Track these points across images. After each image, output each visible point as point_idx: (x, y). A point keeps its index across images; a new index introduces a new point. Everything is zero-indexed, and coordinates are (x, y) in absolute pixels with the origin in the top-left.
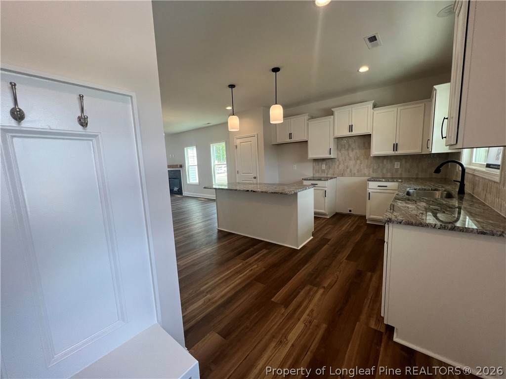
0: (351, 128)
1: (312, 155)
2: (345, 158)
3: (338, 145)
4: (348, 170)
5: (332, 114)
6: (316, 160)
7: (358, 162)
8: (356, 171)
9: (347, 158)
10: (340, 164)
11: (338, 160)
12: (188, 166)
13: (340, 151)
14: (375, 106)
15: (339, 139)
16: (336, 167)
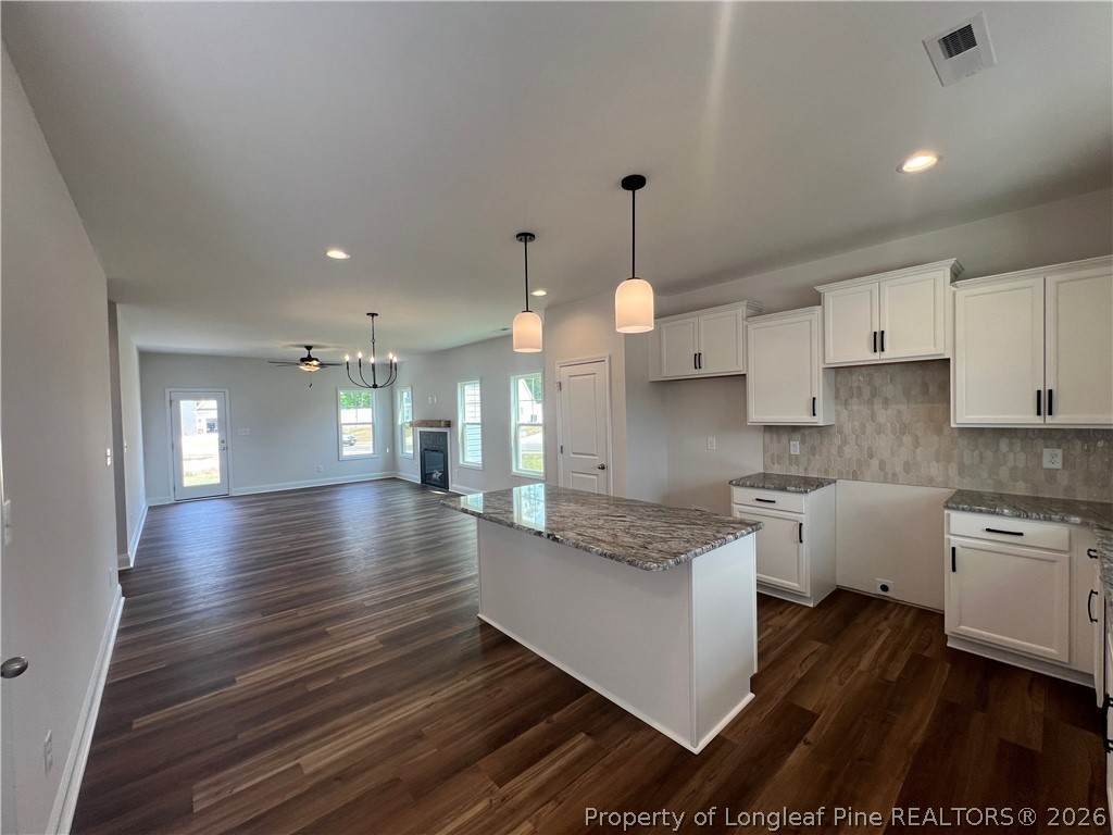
0: (878, 341)
1: (759, 413)
2: (863, 426)
3: (837, 390)
4: (875, 463)
5: (817, 300)
6: (770, 429)
7: (907, 439)
8: (899, 469)
9: (869, 428)
10: (845, 442)
11: (840, 432)
12: (464, 425)
13: (846, 403)
14: (957, 275)
15: (840, 373)
16: (834, 451)
